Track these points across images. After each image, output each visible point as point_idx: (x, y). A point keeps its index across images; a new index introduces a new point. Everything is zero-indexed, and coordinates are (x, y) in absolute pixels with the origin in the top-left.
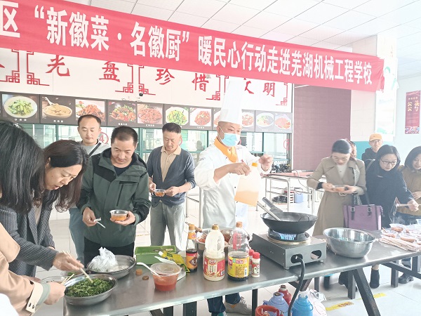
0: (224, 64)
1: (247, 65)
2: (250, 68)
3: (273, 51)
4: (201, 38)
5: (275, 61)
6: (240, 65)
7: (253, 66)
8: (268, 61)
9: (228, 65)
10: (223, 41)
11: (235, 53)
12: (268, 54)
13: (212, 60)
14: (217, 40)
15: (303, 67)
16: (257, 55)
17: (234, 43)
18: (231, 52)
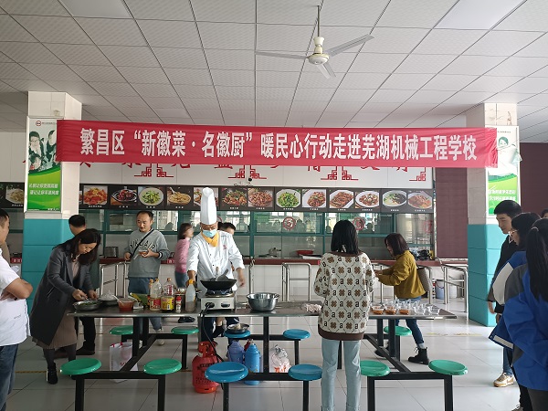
0: (286, 156)
1: (311, 154)
2: (314, 157)
3: (340, 138)
4: (263, 136)
5: (342, 147)
6: (303, 154)
7: (317, 154)
8: (334, 148)
9: (291, 156)
10: (285, 135)
11: (297, 144)
12: (333, 141)
13: (274, 153)
14: (278, 135)
15: (376, 150)
16: (322, 144)
17: (296, 136)
18: (293, 144)
